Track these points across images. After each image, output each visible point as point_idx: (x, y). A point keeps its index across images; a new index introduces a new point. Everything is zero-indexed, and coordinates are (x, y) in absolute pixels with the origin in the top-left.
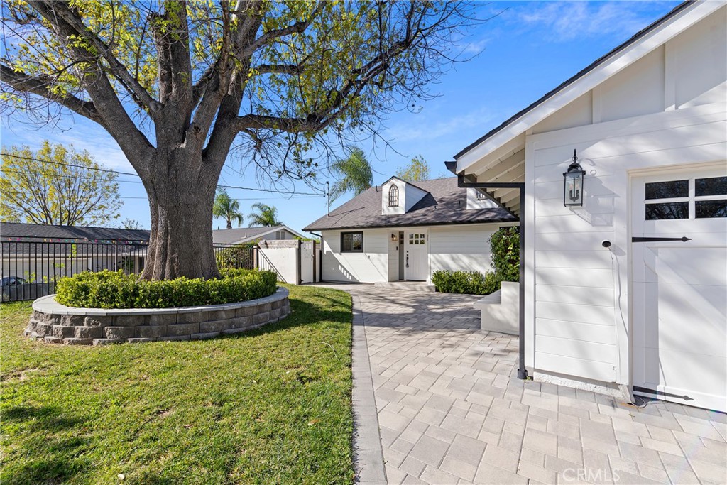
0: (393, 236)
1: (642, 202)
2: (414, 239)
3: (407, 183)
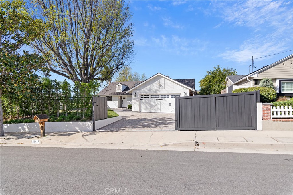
0: (119, 97)
1: (141, 97)
2: (125, 98)
3: (123, 85)
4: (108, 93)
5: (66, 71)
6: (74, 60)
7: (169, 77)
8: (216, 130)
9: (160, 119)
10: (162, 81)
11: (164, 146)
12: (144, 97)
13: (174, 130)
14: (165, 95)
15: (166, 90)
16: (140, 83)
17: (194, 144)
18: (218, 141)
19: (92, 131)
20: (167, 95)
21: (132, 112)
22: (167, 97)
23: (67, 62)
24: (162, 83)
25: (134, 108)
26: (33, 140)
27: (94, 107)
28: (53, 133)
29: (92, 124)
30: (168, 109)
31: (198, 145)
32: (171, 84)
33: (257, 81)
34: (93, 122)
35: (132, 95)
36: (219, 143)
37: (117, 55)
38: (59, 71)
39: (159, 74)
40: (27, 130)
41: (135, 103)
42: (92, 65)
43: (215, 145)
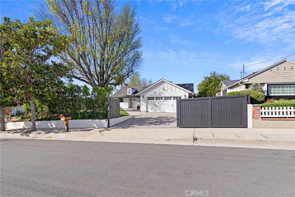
0: (129, 99)
1: (147, 99)
3: (132, 89)
4: (120, 96)
5: (86, 77)
6: (92, 69)
7: (171, 82)
8: (212, 128)
9: (164, 118)
10: (165, 85)
11: (167, 141)
12: (151, 99)
13: (176, 127)
14: (168, 98)
15: (169, 93)
16: (147, 88)
17: (193, 140)
18: (214, 137)
19: (107, 128)
20: (170, 98)
21: (140, 112)
22: (170, 99)
23: (87, 70)
24: (165, 87)
25: (142, 108)
26: (59, 135)
27: (108, 107)
28: (75, 129)
29: (107, 122)
30: (171, 109)
31: (196, 140)
32: (173, 87)
33: (247, 86)
34: (108, 120)
35: (140, 97)
36: (214, 139)
37: (128, 64)
38: (80, 77)
39: (163, 80)
40: (54, 126)
41: (143, 104)
42: (107, 72)
43: (211, 140)
